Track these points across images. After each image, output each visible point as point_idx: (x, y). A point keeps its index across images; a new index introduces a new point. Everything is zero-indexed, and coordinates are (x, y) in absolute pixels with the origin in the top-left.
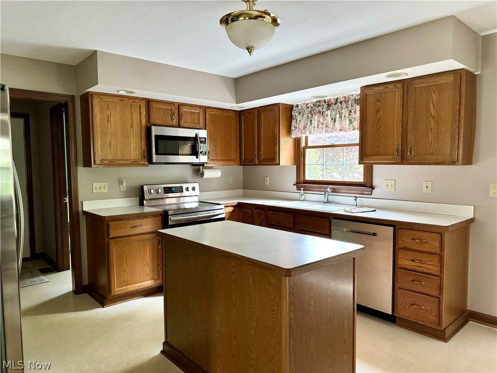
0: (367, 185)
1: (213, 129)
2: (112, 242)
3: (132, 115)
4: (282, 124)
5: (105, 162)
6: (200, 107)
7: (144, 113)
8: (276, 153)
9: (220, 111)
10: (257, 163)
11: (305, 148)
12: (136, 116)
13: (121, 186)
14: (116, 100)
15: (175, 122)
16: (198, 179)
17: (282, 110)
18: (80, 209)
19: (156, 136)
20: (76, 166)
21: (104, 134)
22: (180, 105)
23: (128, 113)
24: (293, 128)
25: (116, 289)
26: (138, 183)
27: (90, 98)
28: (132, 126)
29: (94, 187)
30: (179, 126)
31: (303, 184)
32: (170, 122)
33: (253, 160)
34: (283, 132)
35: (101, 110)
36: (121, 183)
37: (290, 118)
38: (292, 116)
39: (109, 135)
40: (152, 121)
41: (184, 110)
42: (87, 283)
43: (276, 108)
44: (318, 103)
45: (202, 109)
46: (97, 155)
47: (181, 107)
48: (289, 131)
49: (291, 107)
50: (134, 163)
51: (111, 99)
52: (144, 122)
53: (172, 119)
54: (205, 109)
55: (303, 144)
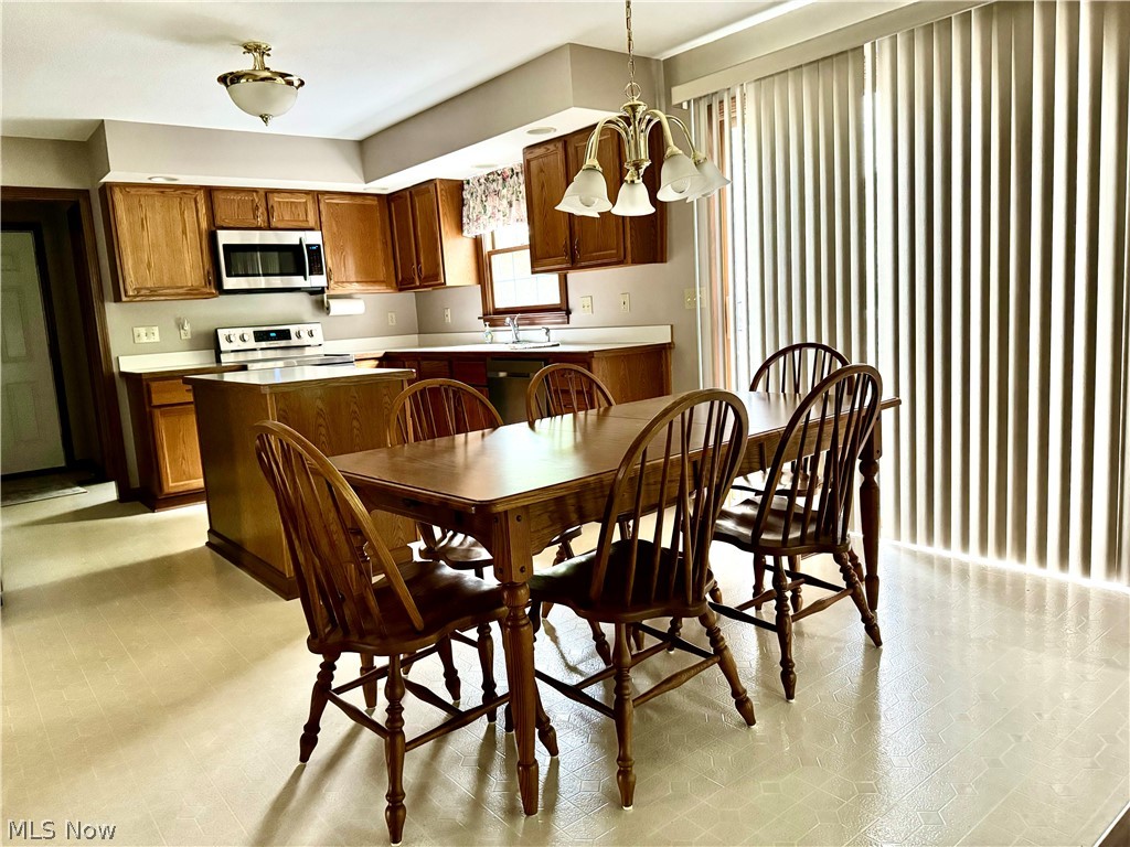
0: (564, 309)
1: (335, 230)
2: (157, 412)
3: (182, 214)
4: (445, 214)
5: (143, 292)
6: (307, 193)
7: (203, 210)
8: (438, 265)
9: (348, 197)
10: (418, 284)
11: (490, 254)
12: (189, 216)
13: (182, 331)
14: (151, 191)
15: (260, 221)
16: (322, 318)
17: (441, 190)
18: (115, 370)
19: (224, 246)
20: (103, 302)
21: (136, 248)
22: (268, 192)
23: (176, 213)
24: (465, 220)
25: (171, 484)
26: (207, 326)
27: (108, 193)
28: (184, 232)
29: (136, 335)
30: (270, 228)
31: (493, 316)
32: (250, 222)
33: (414, 282)
34: (447, 228)
35: (129, 210)
36: (180, 326)
37: (460, 204)
38: (463, 200)
39: (146, 248)
40: (218, 223)
41: (276, 199)
42: (138, 486)
43: (432, 187)
44: (491, 177)
45: (310, 197)
46: (128, 281)
47: (270, 195)
48: (460, 227)
49: (459, 186)
50: (193, 294)
51: (143, 191)
52: (204, 225)
53: (255, 217)
54: (317, 195)
55: (487, 247)
